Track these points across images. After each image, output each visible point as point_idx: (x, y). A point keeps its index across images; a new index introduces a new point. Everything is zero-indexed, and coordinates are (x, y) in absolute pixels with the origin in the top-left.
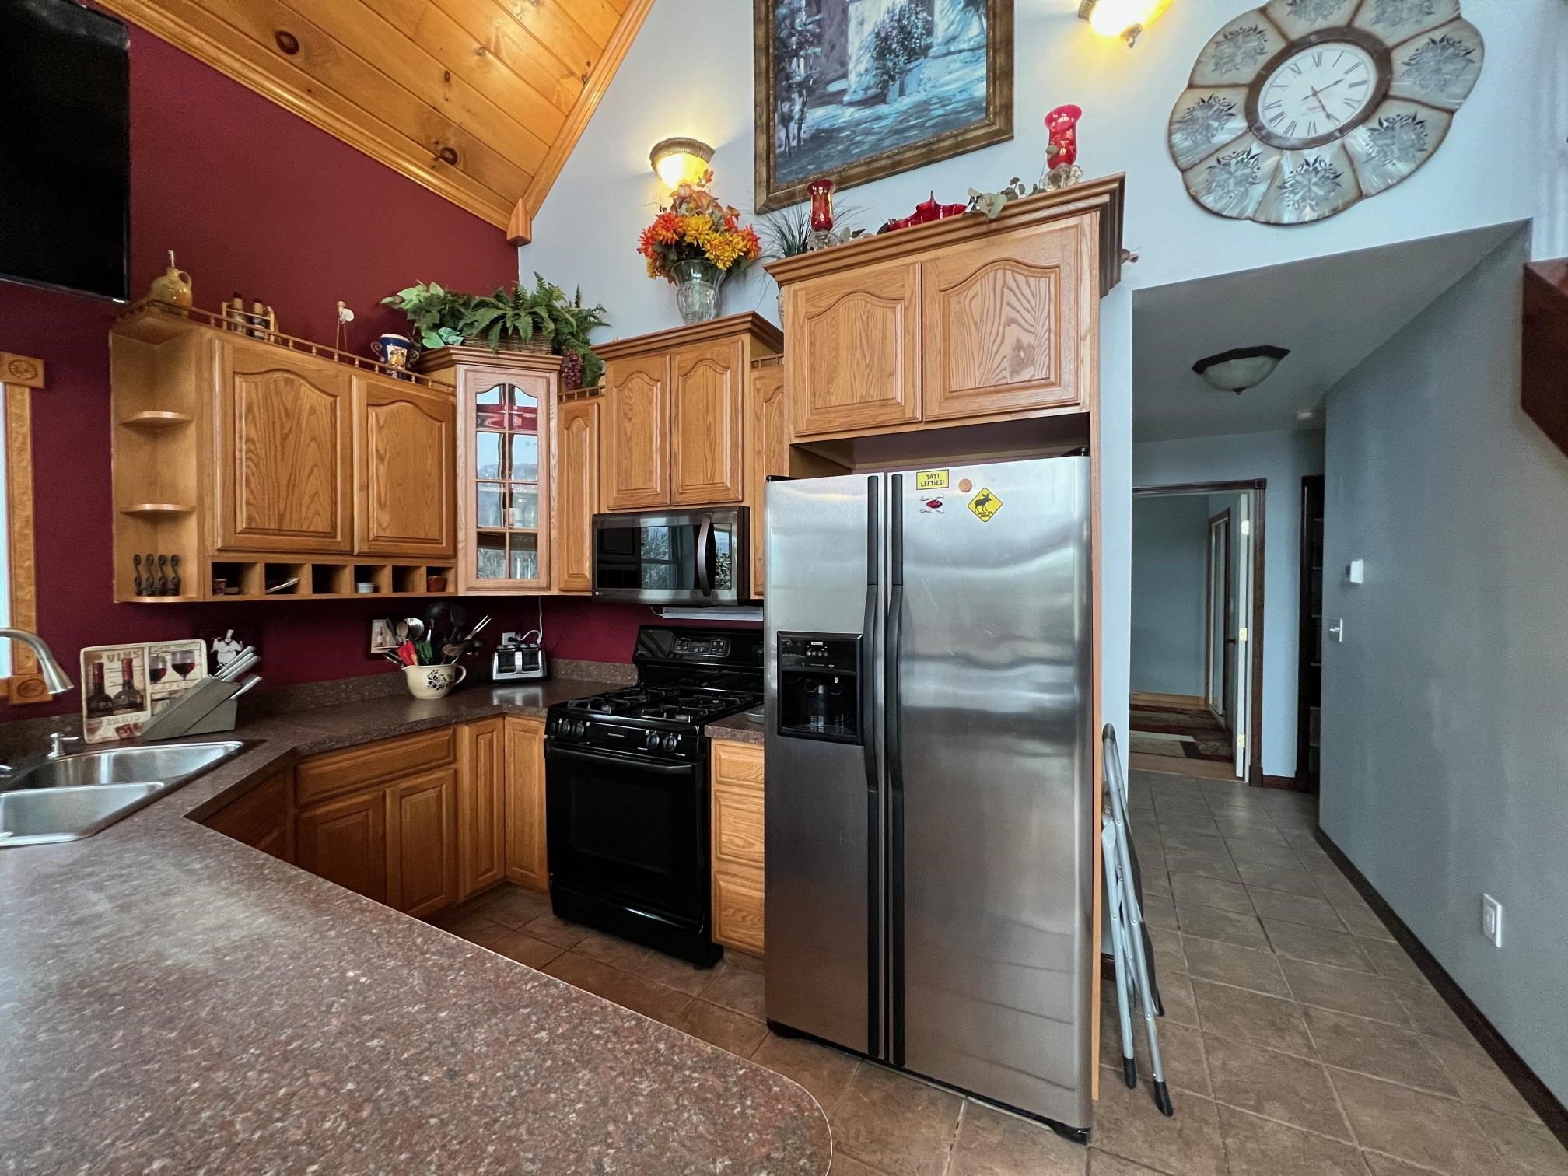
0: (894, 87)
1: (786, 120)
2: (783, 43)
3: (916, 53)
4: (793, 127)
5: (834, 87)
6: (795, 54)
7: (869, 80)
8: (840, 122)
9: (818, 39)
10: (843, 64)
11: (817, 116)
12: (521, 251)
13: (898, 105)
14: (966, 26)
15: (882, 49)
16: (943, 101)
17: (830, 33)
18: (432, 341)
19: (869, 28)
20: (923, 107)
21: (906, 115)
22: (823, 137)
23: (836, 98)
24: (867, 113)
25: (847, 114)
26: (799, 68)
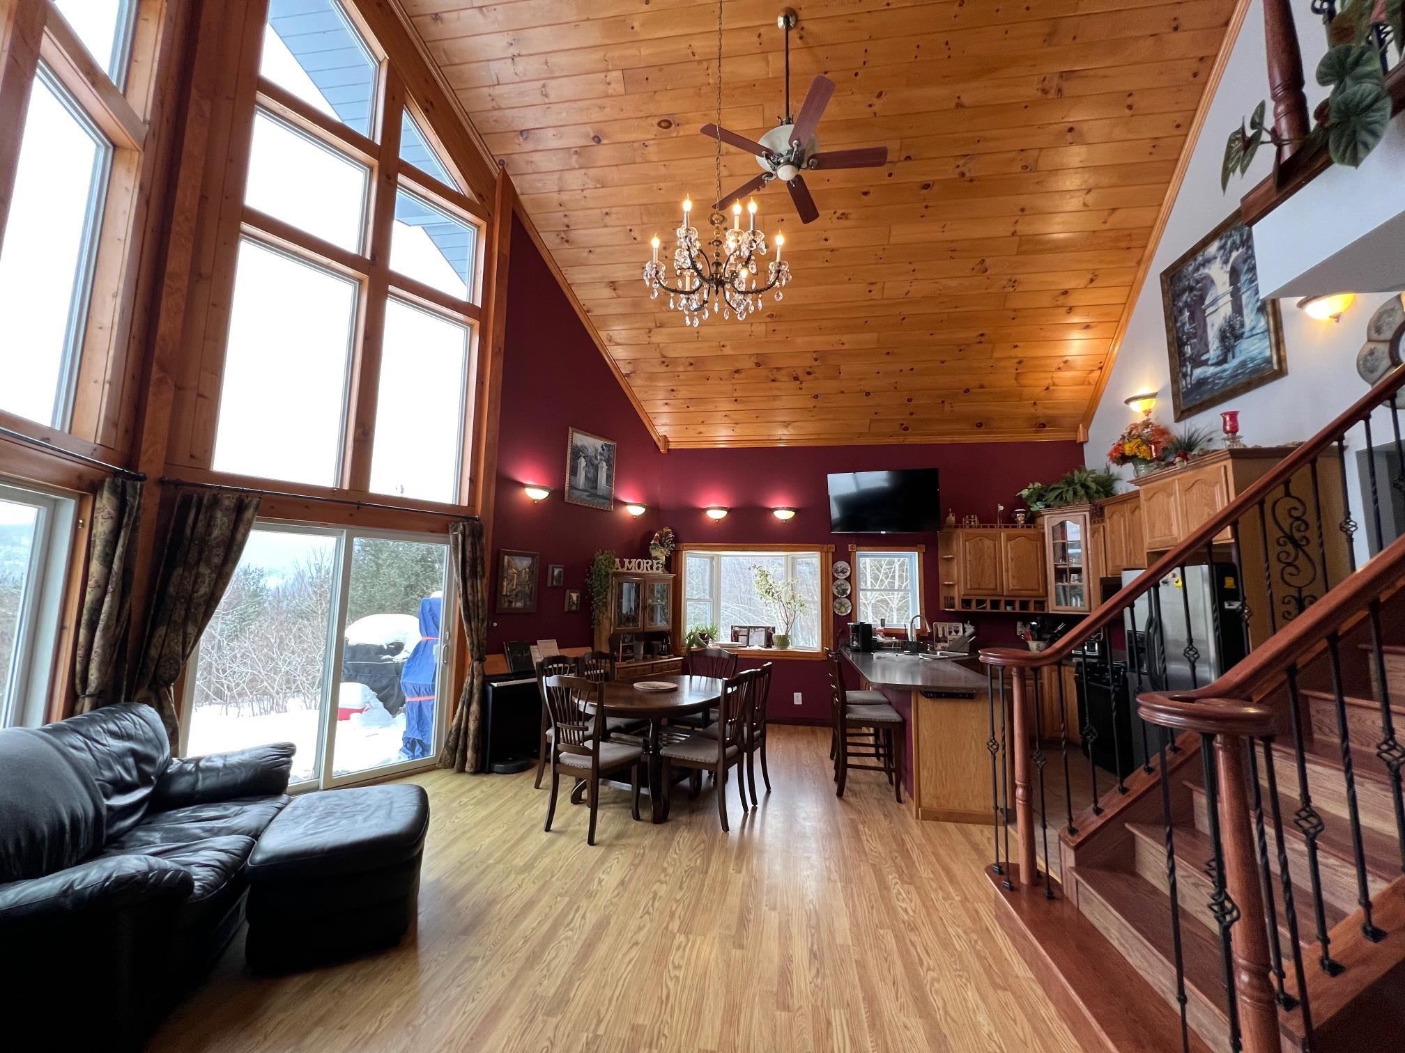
0: (1230, 355)
1: (1185, 375)
2: (1179, 339)
3: (1239, 337)
4: (1188, 378)
5: (1204, 358)
6: (1186, 344)
7: (1219, 352)
8: (1208, 374)
9: (1195, 335)
10: (1207, 345)
11: (1199, 372)
12: (1085, 447)
13: (1232, 364)
14: (1258, 322)
15: (1223, 337)
16: (1253, 360)
17: (1200, 332)
18: (1035, 508)
19: (1216, 327)
20: (1243, 364)
21: (1237, 368)
22: (1202, 382)
23: (1205, 363)
24: (1219, 369)
25: (1210, 370)
26: (1188, 350)
